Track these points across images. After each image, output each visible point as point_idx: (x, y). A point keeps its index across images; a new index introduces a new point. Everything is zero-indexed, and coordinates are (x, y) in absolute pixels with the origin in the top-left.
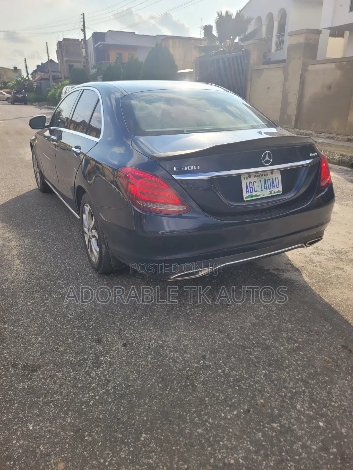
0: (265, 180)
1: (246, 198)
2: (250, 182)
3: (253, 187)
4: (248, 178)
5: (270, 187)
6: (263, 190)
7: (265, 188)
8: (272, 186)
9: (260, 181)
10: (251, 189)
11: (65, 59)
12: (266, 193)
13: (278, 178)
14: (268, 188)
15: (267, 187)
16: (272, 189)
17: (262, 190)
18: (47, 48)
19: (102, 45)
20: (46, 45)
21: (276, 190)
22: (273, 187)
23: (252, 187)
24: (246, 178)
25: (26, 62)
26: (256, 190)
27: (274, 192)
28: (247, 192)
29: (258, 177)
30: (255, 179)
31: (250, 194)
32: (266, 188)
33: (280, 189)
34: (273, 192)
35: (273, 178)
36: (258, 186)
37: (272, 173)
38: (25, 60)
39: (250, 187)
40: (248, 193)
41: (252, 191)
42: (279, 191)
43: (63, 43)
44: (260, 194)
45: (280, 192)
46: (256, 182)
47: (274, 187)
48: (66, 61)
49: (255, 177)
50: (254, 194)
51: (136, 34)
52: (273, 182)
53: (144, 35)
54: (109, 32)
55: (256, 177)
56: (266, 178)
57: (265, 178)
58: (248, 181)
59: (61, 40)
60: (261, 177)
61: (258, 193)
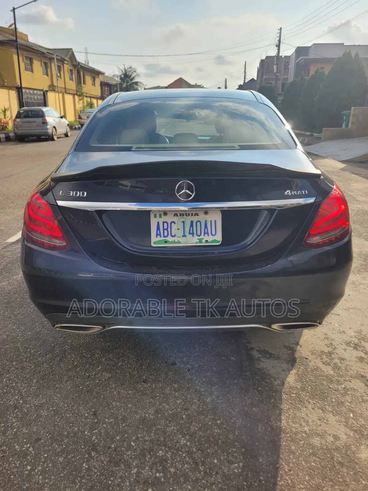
0: (192, 222)
1: (154, 243)
2: (164, 222)
3: (169, 229)
4: (162, 215)
5: (199, 233)
6: (186, 236)
7: (190, 233)
8: (203, 232)
9: (183, 222)
10: (166, 231)
11: (264, 77)
12: (192, 241)
13: (215, 221)
14: (195, 235)
15: (195, 232)
16: (202, 237)
17: (184, 236)
18: (245, 67)
19: (303, 60)
20: (244, 64)
21: (210, 238)
22: (205, 233)
23: (167, 229)
24: (158, 216)
25: (226, 82)
26: (173, 234)
27: (207, 241)
28: (157, 235)
29: (180, 215)
30: (175, 219)
31: (162, 238)
32: (193, 234)
33: (219, 237)
34: (204, 241)
35: (206, 221)
36: (178, 229)
37: (206, 213)
38: (226, 81)
39: (164, 229)
40: (159, 237)
41: (166, 234)
42: (215, 241)
43: (265, 61)
44: (180, 240)
45: (219, 242)
46: (175, 223)
47: (208, 233)
48: (265, 79)
49: (174, 216)
50: (169, 239)
51: (344, 45)
52: (206, 227)
53: (354, 45)
54: (313, 46)
55: (177, 216)
56: (195, 219)
57: (192, 219)
58: (161, 221)
59: (264, 58)
60: (185, 216)
61: (176, 239)
